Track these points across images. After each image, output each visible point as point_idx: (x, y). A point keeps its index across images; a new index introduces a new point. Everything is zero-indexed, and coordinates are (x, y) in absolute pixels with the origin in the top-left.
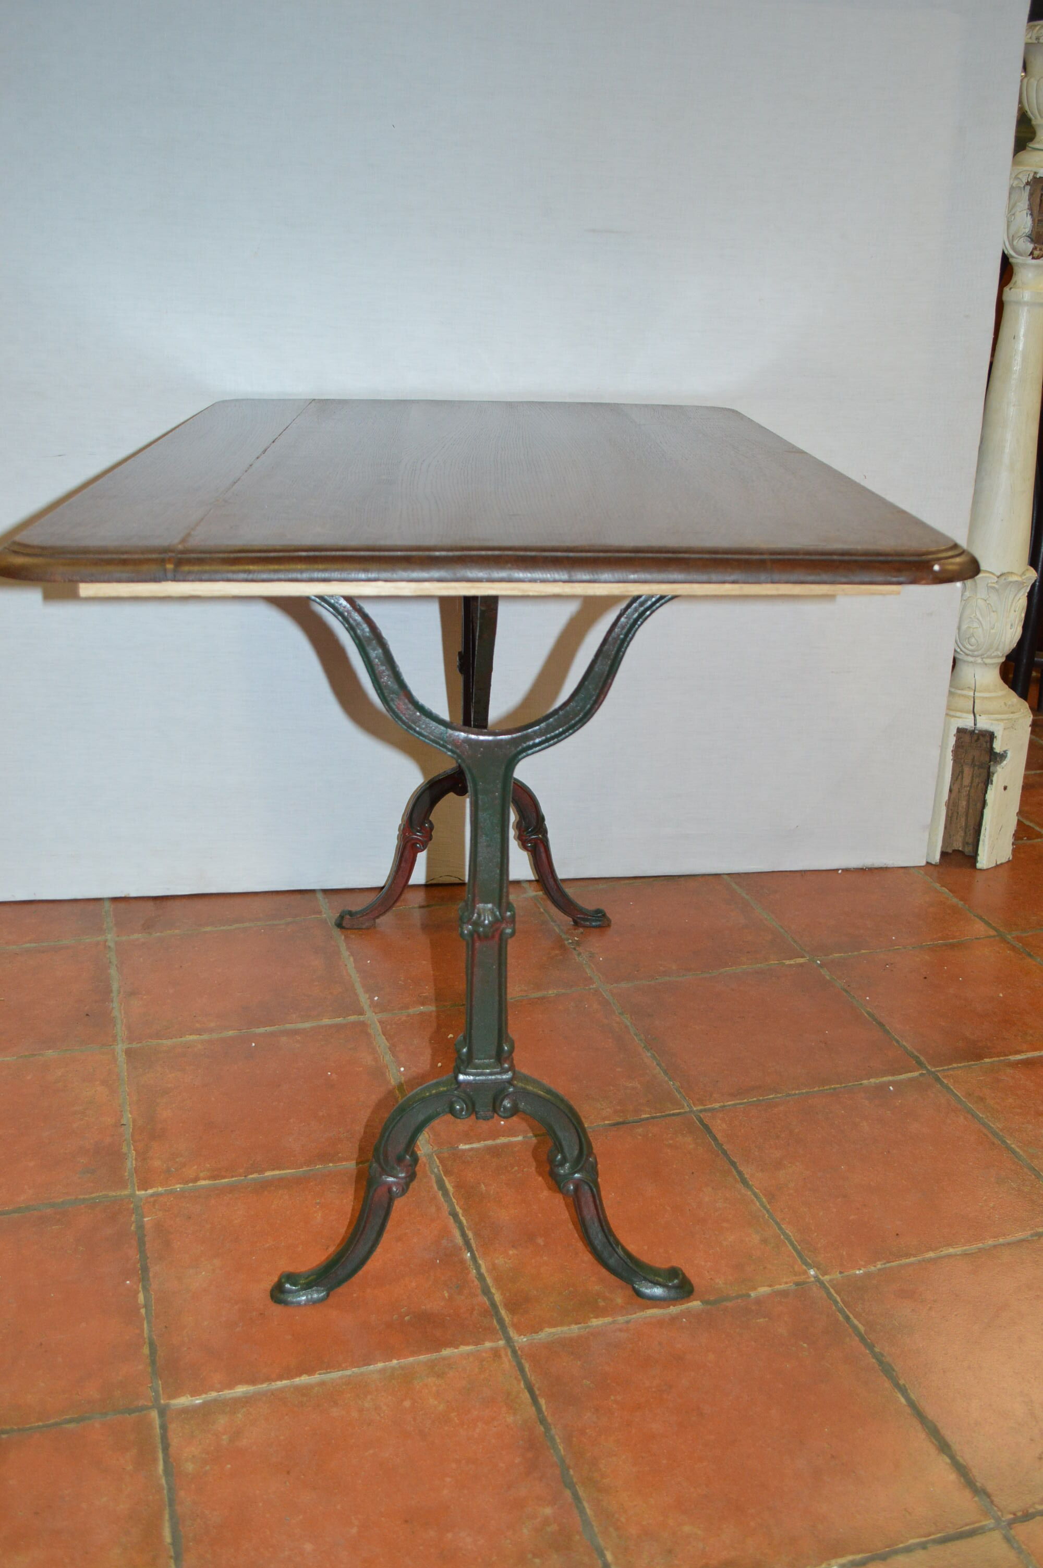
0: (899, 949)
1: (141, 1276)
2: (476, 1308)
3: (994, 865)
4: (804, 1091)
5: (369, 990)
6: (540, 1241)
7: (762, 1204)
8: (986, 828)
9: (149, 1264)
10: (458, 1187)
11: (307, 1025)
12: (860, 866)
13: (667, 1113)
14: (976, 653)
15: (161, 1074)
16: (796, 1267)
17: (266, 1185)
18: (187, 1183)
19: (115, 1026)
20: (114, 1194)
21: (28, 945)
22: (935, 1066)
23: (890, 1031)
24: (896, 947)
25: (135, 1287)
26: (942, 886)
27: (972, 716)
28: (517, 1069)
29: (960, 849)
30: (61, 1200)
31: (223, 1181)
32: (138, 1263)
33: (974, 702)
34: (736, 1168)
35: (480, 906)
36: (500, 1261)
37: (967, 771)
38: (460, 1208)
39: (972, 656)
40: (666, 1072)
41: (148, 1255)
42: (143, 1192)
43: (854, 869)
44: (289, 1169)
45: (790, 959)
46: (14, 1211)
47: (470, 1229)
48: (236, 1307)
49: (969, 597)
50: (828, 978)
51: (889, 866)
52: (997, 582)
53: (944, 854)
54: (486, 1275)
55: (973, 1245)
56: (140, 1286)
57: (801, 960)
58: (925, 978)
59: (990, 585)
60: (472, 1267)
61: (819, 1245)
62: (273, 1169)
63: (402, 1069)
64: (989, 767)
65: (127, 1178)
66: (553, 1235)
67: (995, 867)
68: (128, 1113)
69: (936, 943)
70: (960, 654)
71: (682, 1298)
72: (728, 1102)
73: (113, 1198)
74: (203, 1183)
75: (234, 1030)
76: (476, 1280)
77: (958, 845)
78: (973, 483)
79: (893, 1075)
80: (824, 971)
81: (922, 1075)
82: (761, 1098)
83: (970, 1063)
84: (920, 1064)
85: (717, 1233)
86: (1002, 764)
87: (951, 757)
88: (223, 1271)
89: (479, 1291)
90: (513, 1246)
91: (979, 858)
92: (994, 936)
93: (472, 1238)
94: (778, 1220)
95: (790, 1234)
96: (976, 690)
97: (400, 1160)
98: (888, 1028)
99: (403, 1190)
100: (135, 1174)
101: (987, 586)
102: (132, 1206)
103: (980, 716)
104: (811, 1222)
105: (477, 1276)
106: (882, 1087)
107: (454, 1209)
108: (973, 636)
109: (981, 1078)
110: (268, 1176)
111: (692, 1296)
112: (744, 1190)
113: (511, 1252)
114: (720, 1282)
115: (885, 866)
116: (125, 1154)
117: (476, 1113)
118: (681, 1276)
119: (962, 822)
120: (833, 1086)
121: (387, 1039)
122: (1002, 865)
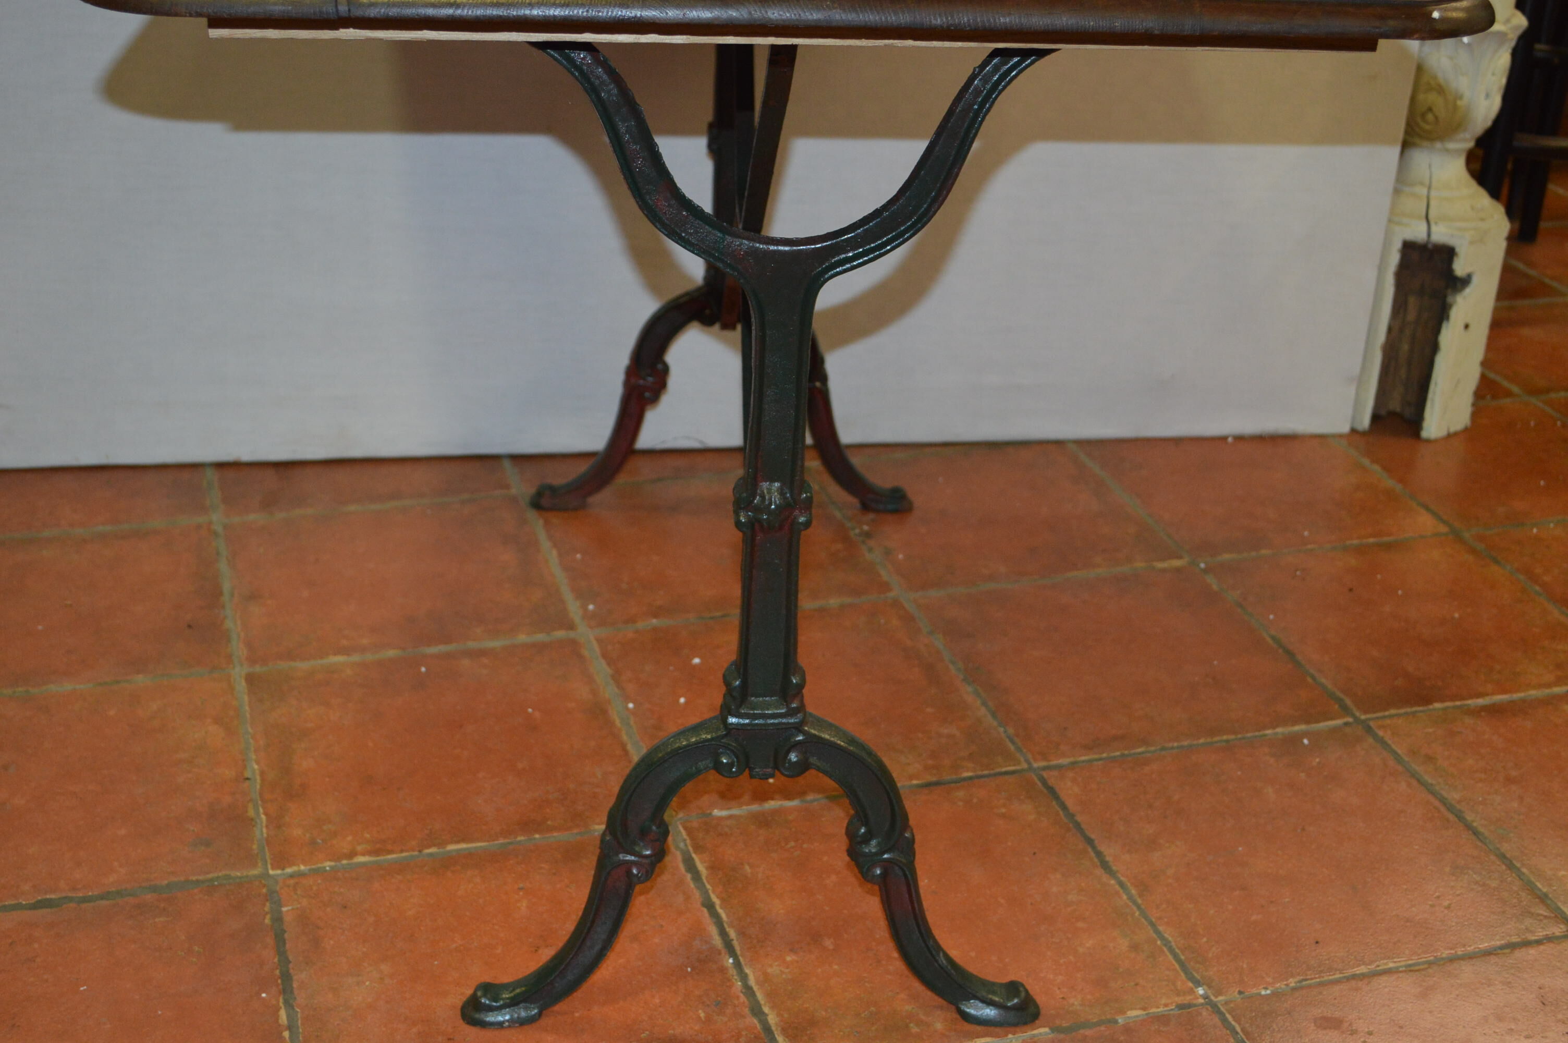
0: (1313, 549)
1: (281, 987)
2: (744, 1033)
3: (1445, 434)
4: (1186, 743)
5: (580, 595)
6: (829, 943)
7: (1130, 898)
8: (1436, 382)
9: (291, 971)
10: (712, 868)
11: (497, 643)
12: (1258, 433)
13: (998, 770)
14: (1433, 134)
15: (297, 709)
16: (1179, 984)
17: (449, 863)
18: (339, 859)
19: (229, 641)
20: (239, 874)
21: (101, 528)
22: (1365, 712)
23: (1303, 663)
24: (1309, 547)
25: (274, 1002)
26: (1373, 462)
27: (1425, 223)
28: (807, 710)
29: (1398, 410)
30: (166, 882)
31: (390, 857)
32: (277, 969)
33: (1428, 203)
34: (1094, 848)
35: (765, 485)
36: (774, 969)
37: (1412, 300)
38: (718, 898)
39: (1429, 138)
40: (994, 715)
41: (291, 958)
42: (279, 872)
43: (1249, 436)
44: (479, 842)
45: (1163, 560)
46: (102, 897)
47: (731, 926)
48: (415, 1030)
49: (1428, 56)
50: (1215, 588)
51: (1298, 433)
53: (1376, 418)
54: (755, 988)
55: (1421, 958)
56: (281, 1000)
57: (1177, 563)
58: (1350, 590)
60: (736, 977)
61: (1210, 955)
62: (458, 842)
63: (631, 705)
64: (1445, 297)
65: (256, 852)
66: (846, 936)
67: (1447, 437)
68: (254, 763)
69: (1364, 541)
70: (1414, 136)
71: (1025, 1023)
72: (1080, 756)
73: (238, 880)
74: (361, 859)
75: (395, 649)
76: (742, 995)
77: (1395, 404)
79: (1308, 722)
80: (1211, 580)
81: (1346, 723)
82: (1126, 752)
83: (1413, 709)
84: (1346, 710)
85: (1070, 936)
86: (1463, 293)
87: (1392, 282)
88: (395, 981)
89: (747, 1011)
90: (791, 950)
91: (1425, 424)
92: (1446, 534)
93: (735, 938)
94: (1154, 920)
95: (1170, 939)
96: (1431, 187)
97: (644, 833)
98: (1300, 659)
99: (647, 872)
100: (266, 848)
102: (264, 890)
103: (1436, 223)
104: (1199, 923)
105: (744, 991)
106: (1294, 740)
107: (709, 898)
108: (1431, 110)
109: (1429, 730)
110: (450, 851)
111: (1037, 1022)
112: (1105, 878)
113: (789, 959)
114: (1076, 1003)
115: (1293, 433)
116: (252, 819)
117: (751, 769)
118: (1023, 994)
119: (1403, 373)
120: (1225, 737)
121: (609, 664)
122: (1456, 434)
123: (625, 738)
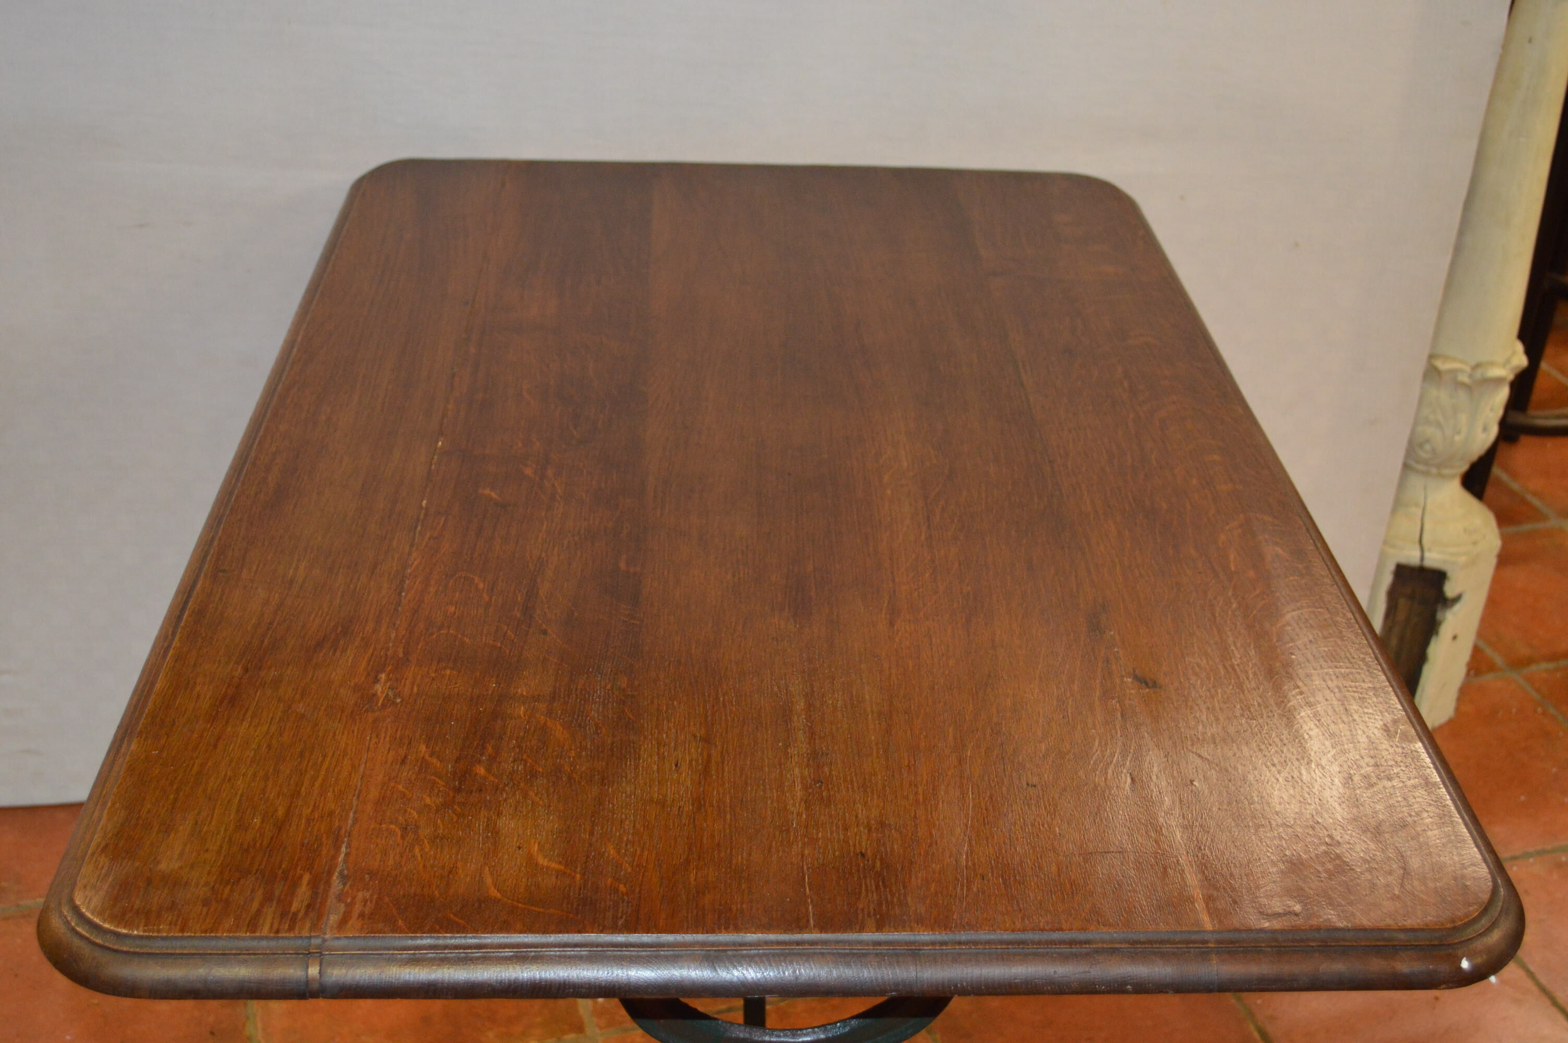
14: (1430, 462)
27: (1417, 549)
33: (1422, 527)
37: (1402, 602)
39: (1425, 465)
52: (1469, 375)
59: (1458, 379)
86: (1453, 610)
87: (1385, 598)
96: (1426, 509)
101: (1455, 381)
103: (1429, 548)
108: (1429, 441)
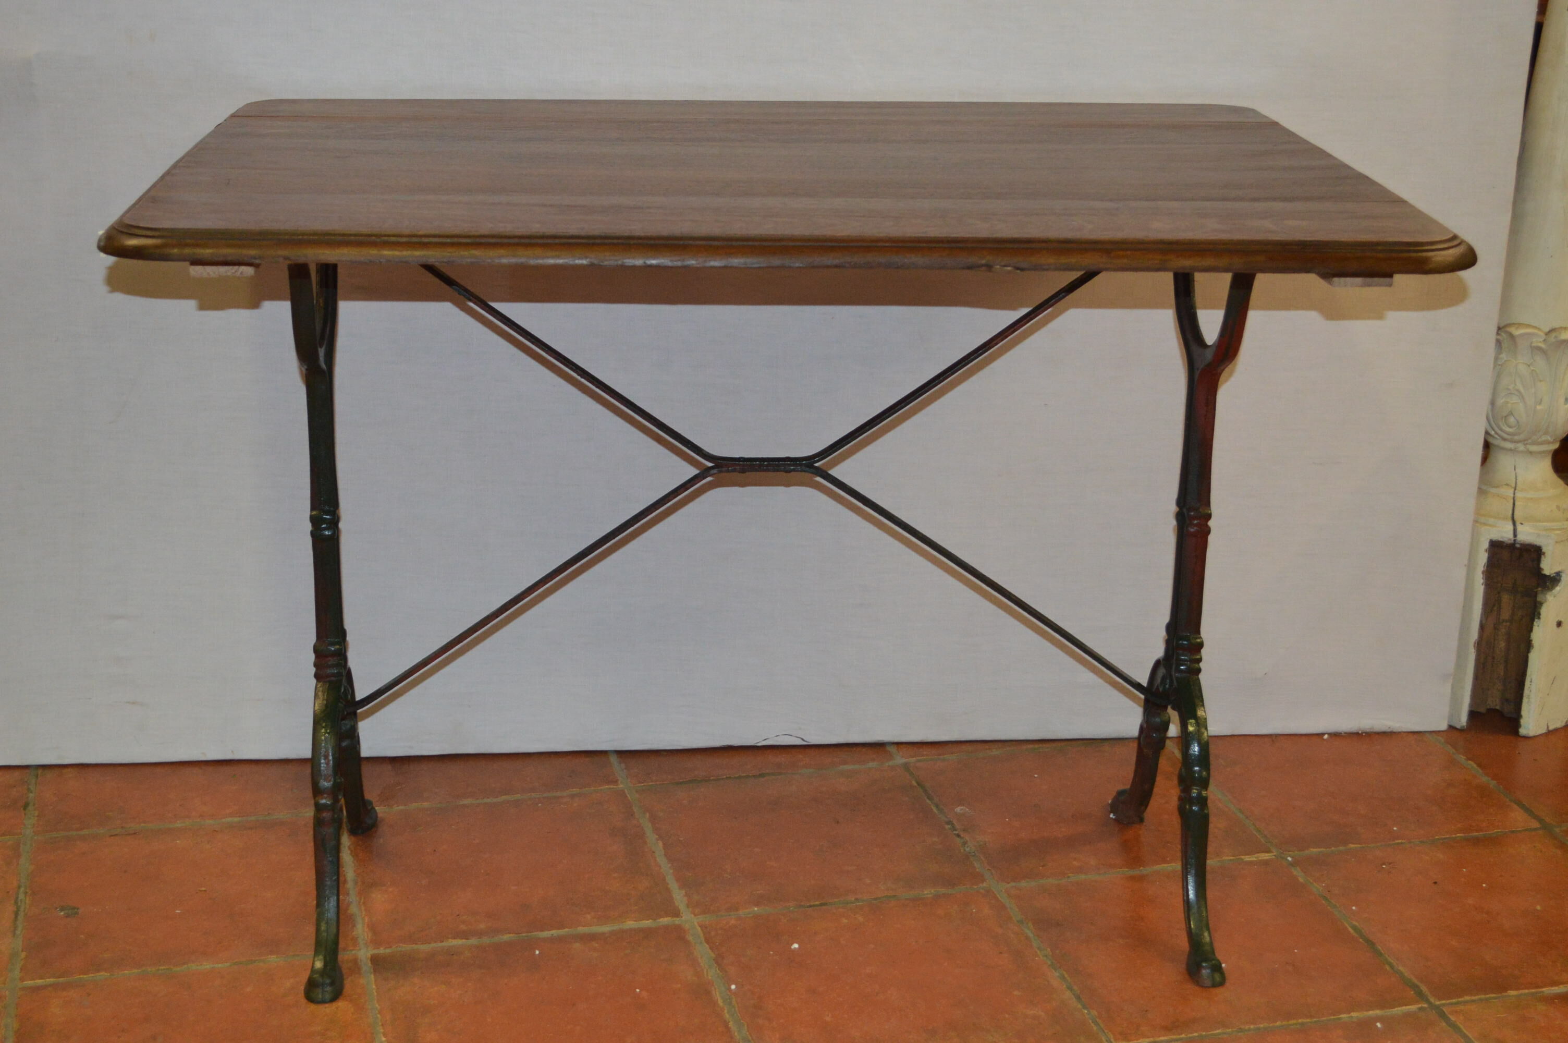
0: (1402, 843)
3: (1544, 731)
4: (1262, 1026)
5: (685, 886)
8: (1531, 679)
11: (605, 929)
12: (1354, 729)
14: (1516, 438)
15: (420, 987)
19: (354, 926)
21: (229, 819)
22: (1439, 1000)
23: (1382, 952)
24: (1397, 841)
26: (1469, 759)
27: (1511, 523)
29: (1498, 708)
33: (1514, 504)
37: (1506, 598)
39: (1512, 441)
40: (1078, 998)
43: (1345, 733)
45: (1251, 853)
49: (1505, 361)
50: (1301, 880)
51: (1395, 731)
52: (1544, 340)
53: (1473, 714)
57: (1265, 856)
58: (1435, 883)
59: (1534, 344)
63: (733, 987)
64: (1535, 596)
67: (1546, 734)
68: (382, 1035)
69: (1454, 836)
70: (1496, 438)
72: (1160, 1036)
75: (510, 933)
77: (1494, 702)
78: (1510, 207)
79: (1382, 1007)
80: (1297, 872)
81: (1421, 1009)
82: (1204, 1033)
83: (1487, 996)
84: (1421, 996)
86: (1553, 591)
87: (1482, 581)
91: (1522, 721)
92: (1535, 829)
96: (1517, 488)
98: (1379, 947)
101: (1531, 347)
103: (1522, 524)
106: (1367, 1024)
108: (1512, 414)
109: (1502, 1016)
115: (1389, 730)
119: (1501, 670)
120: (1300, 1021)
121: (711, 948)
122: (1556, 730)
123: (727, 1016)
